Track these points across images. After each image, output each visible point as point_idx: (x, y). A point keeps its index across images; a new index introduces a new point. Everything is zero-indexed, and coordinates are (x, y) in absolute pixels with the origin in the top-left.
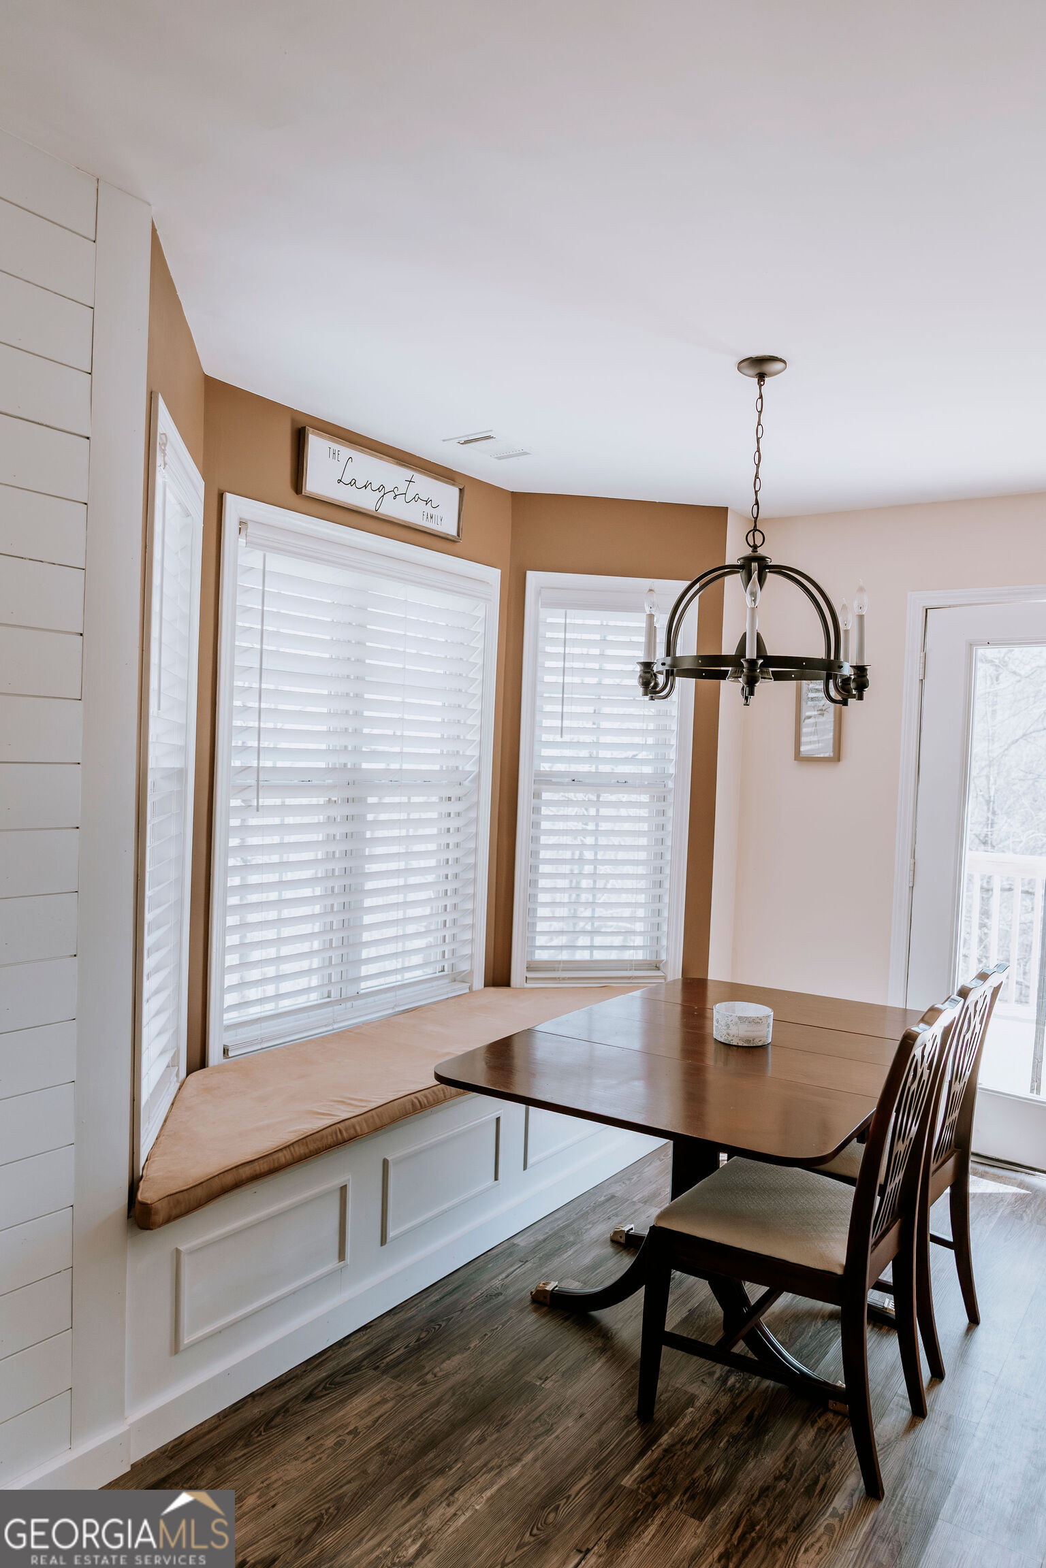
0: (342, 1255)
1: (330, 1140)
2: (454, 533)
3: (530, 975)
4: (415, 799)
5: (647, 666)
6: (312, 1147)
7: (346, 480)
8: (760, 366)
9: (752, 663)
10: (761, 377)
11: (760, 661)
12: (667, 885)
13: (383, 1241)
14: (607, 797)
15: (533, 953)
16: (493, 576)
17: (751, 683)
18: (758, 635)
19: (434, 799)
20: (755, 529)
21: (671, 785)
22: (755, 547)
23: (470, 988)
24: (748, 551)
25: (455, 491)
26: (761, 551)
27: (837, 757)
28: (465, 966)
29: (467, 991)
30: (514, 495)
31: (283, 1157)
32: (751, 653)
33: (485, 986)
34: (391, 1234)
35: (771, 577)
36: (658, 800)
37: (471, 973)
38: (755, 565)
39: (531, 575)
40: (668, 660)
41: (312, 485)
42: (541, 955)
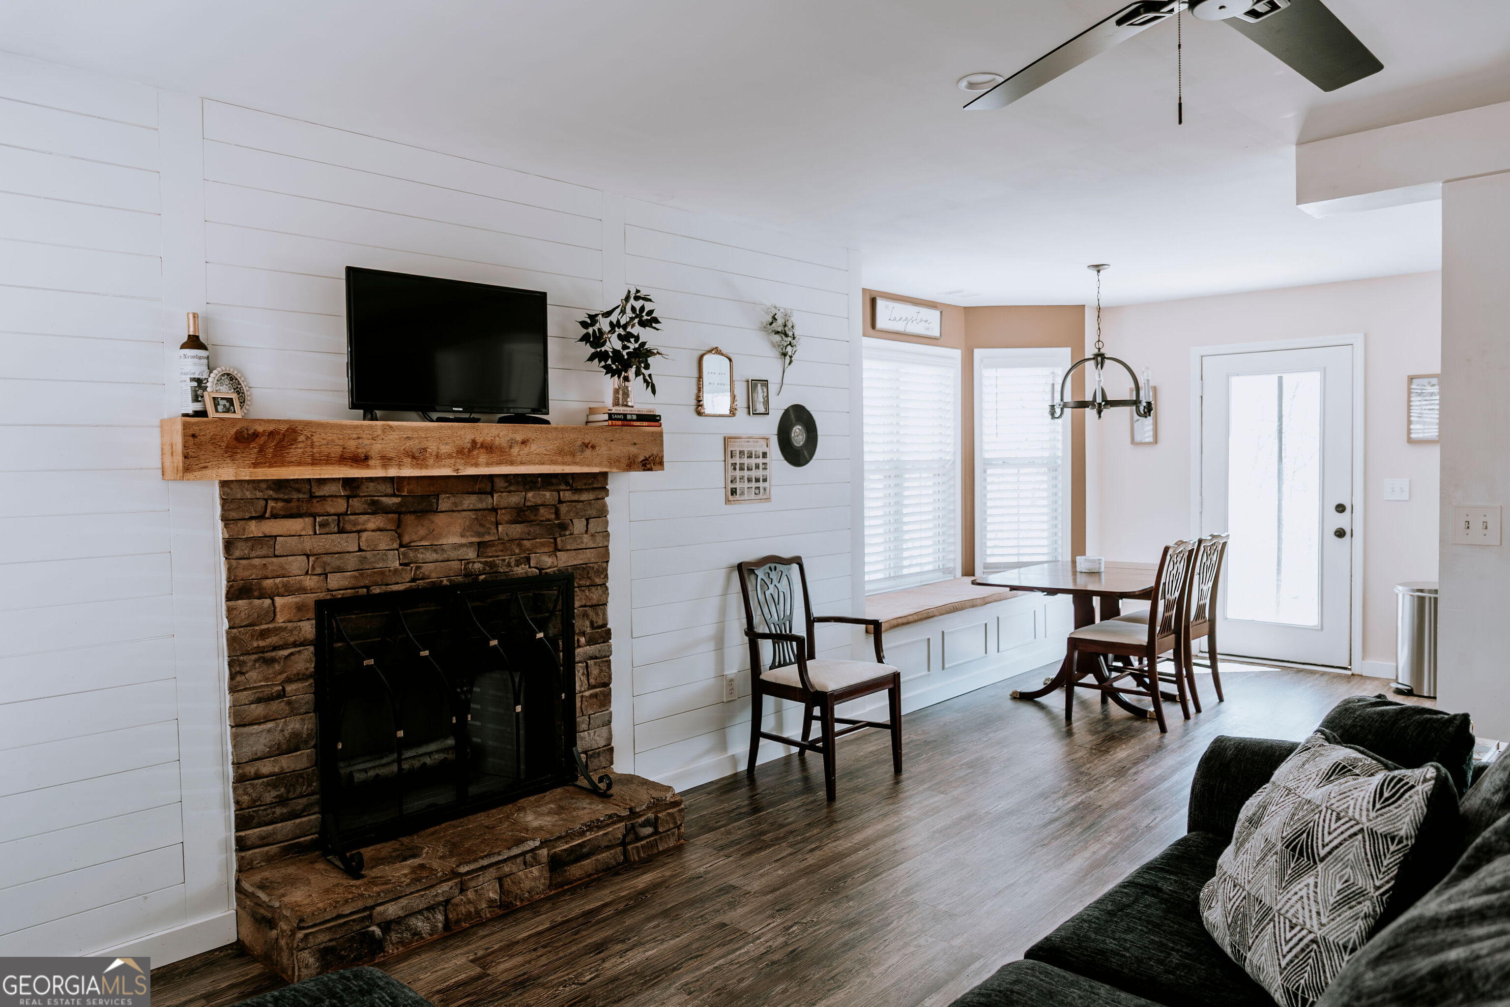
0: (929, 670)
1: (925, 616)
2: (938, 334)
3: (985, 571)
4: (923, 475)
5: (1053, 407)
6: (920, 617)
7: (892, 319)
8: (1098, 268)
9: (1100, 404)
10: (1099, 271)
11: (1103, 403)
12: (1060, 518)
13: (943, 668)
14: (1022, 471)
15: (985, 559)
16: (957, 354)
17: (1099, 412)
18: (1102, 389)
19: (931, 475)
20: (1099, 341)
21: (1059, 462)
22: (1099, 349)
23: (955, 577)
24: (1096, 351)
25: (937, 313)
26: (1102, 351)
27: (1156, 441)
28: (951, 565)
29: (953, 578)
30: (965, 308)
31: (911, 619)
32: (1099, 399)
33: (962, 576)
34: (946, 666)
35: (1107, 362)
36: (1053, 471)
37: (954, 568)
38: (1099, 359)
39: (977, 352)
40: (1062, 403)
41: (879, 324)
42: (990, 560)
